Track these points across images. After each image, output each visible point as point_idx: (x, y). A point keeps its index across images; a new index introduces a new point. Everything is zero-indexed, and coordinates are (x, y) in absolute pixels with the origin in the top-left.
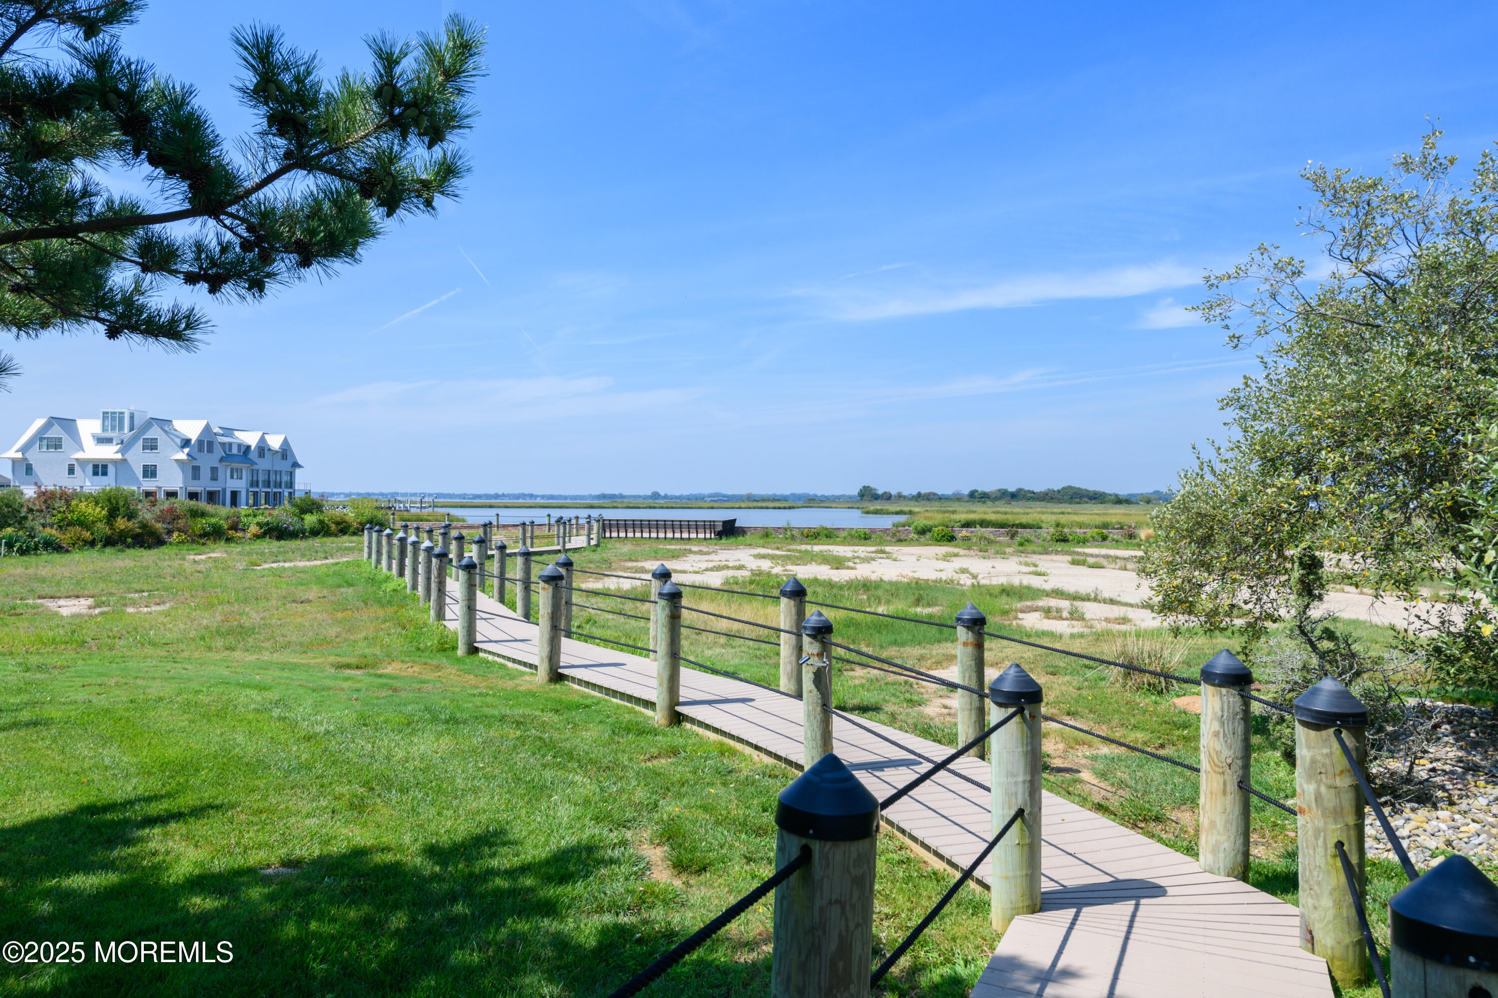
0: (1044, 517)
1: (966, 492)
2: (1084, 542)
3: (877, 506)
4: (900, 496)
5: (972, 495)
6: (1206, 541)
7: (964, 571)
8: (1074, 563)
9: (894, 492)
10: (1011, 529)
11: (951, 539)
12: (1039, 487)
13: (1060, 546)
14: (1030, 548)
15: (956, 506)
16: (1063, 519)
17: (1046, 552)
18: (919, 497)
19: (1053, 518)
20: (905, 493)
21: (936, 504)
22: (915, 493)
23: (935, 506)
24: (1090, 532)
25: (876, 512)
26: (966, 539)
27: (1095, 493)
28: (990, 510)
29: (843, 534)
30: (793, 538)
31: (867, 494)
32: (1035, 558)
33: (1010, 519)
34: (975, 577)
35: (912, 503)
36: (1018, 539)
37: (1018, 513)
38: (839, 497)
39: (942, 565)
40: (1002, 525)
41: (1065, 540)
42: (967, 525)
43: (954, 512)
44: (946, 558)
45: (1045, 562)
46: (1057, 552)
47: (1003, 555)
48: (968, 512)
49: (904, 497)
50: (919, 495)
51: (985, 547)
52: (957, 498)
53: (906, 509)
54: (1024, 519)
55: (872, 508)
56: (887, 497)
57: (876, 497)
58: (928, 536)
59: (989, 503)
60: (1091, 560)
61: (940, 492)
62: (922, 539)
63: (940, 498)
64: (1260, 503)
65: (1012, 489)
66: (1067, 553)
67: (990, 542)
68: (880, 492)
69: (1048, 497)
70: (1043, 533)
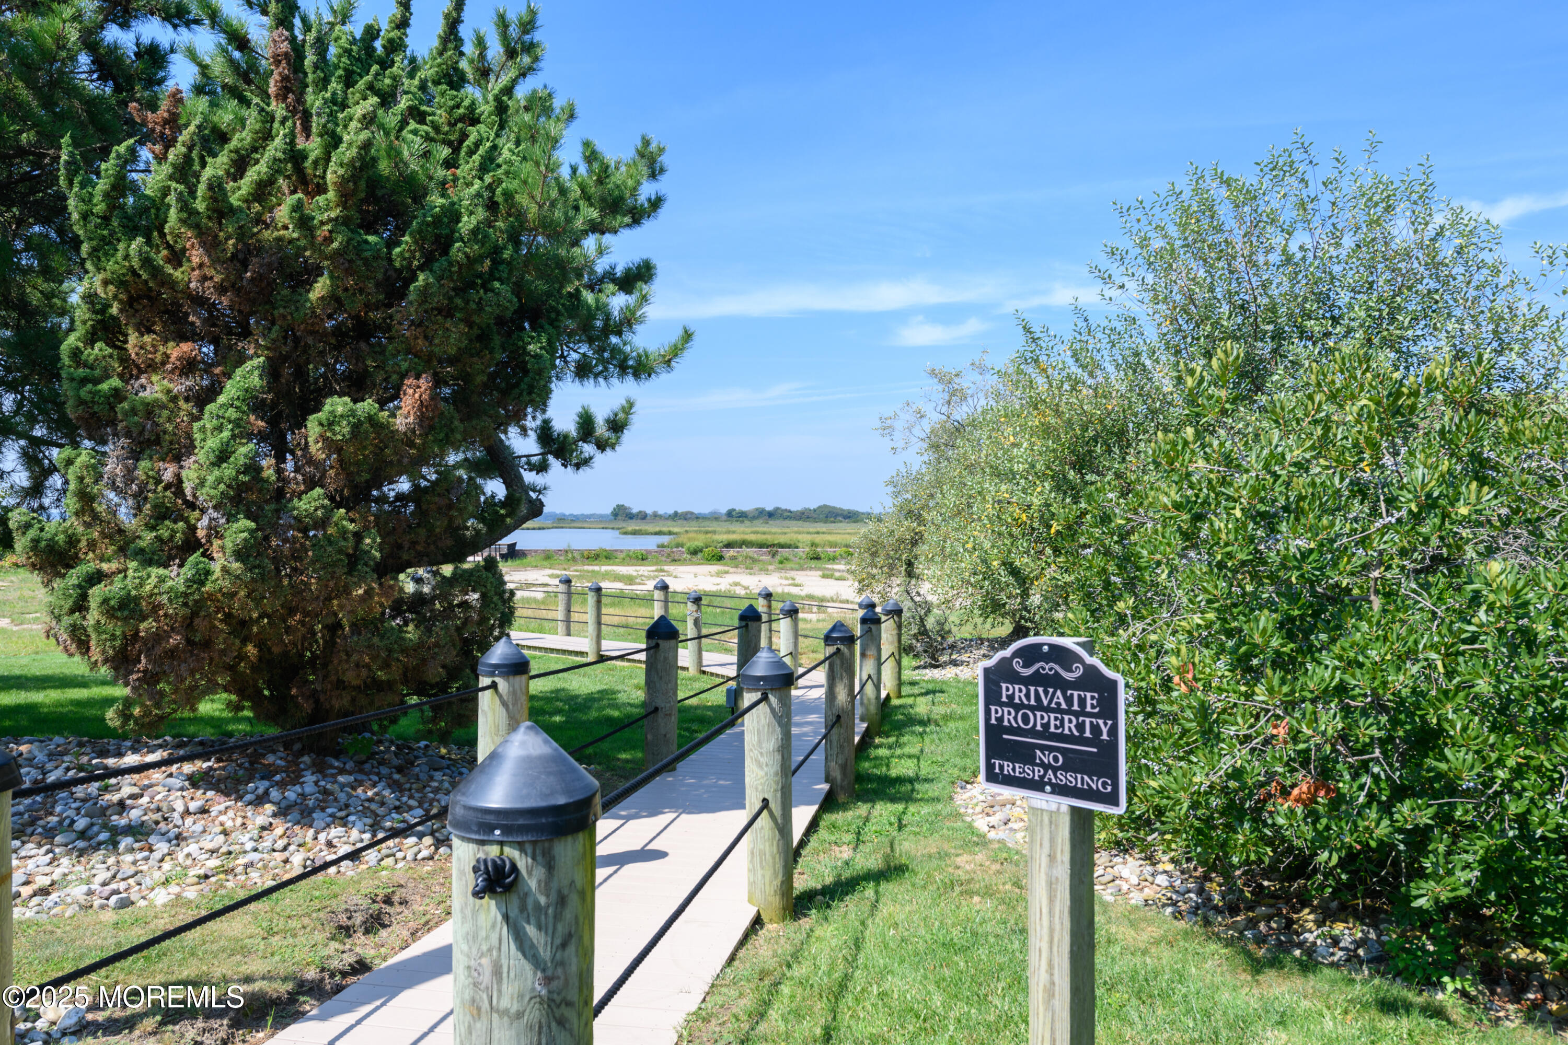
0: (800, 537)
1: (724, 510)
2: (833, 559)
3: (632, 526)
4: (656, 515)
5: (730, 514)
6: (874, 554)
7: (737, 584)
8: (824, 577)
9: (649, 511)
10: (772, 548)
11: (720, 558)
12: (796, 506)
13: (813, 564)
14: (788, 565)
15: (714, 526)
16: (818, 539)
17: (802, 569)
18: (676, 516)
19: (807, 538)
20: (661, 512)
21: (694, 523)
22: (671, 512)
23: (693, 526)
24: (839, 551)
25: (635, 533)
26: (733, 558)
27: (849, 512)
28: (749, 530)
29: (622, 556)
30: (574, 559)
31: (622, 514)
32: (793, 574)
33: (769, 538)
34: (746, 588)
35: (670, 523)
36: (778, 557)
37: (775, 532)
38: (589, 516)
39: (718, 580)
40: (761, 546)
41: (818, 558)
42: (729, 545)
43: (714, 532)
44: (719, 574)
45: (800, 577)
46: (811, 569)
47: (766, 571)
48: (728, 532)
49: (661, 517)
50: (676, 514)
51: (751, 565)
52: (714, 517)
53: (665, 529)
54: (782, 539)
55: (630, 529)
56: (643, 516)
57: (631, 516)
58: (700, 556)
59: (747, 523)
60: (837, 574)
61: (696, 511)
62: (695, 559)
63: (698, 518)
64: (897, 535)
65: (769, 508)
66: (819, 569)
67: (754, 560)
68: (635, 511)
69: (804, 516)
70: (800, 552)
